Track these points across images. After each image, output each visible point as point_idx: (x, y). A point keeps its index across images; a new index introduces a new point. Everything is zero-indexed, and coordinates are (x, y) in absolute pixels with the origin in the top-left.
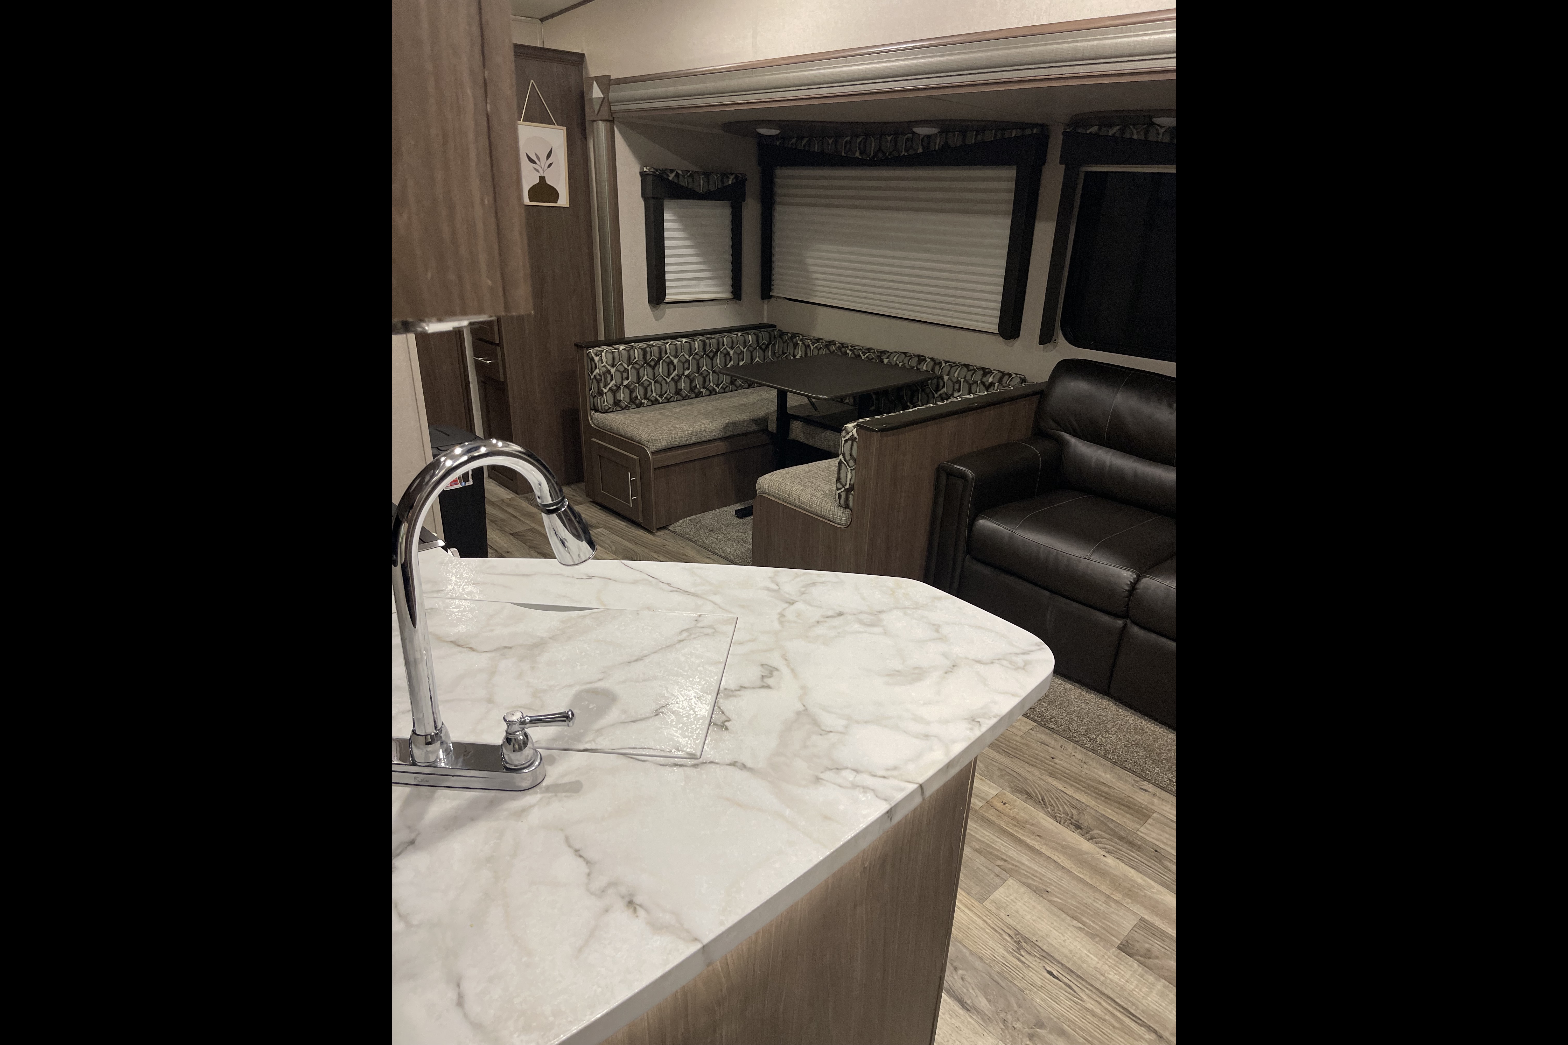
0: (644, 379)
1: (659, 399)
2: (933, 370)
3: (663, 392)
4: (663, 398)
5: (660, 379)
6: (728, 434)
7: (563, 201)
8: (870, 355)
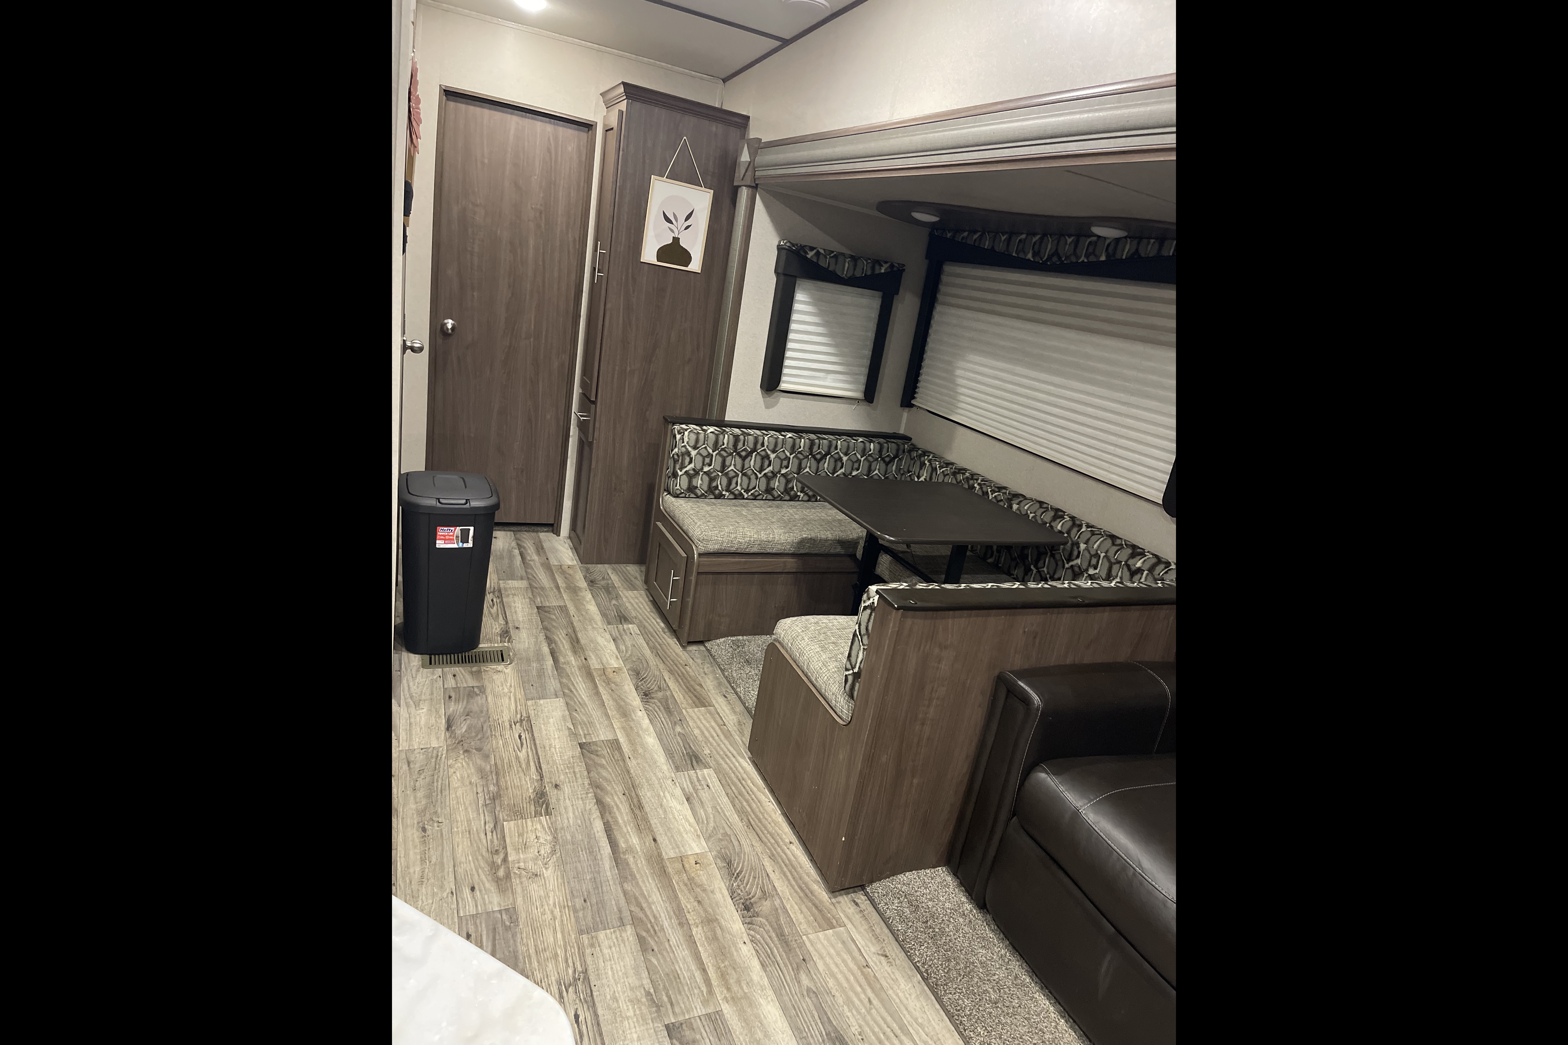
0: (729, 469)
1: (744, 494)
2: (1069, 532)
3: (750, 488)
4: (750, 494)
5: (750, 472)
6: (802, 551)
7: (695, 265)
8: (999, 495)
